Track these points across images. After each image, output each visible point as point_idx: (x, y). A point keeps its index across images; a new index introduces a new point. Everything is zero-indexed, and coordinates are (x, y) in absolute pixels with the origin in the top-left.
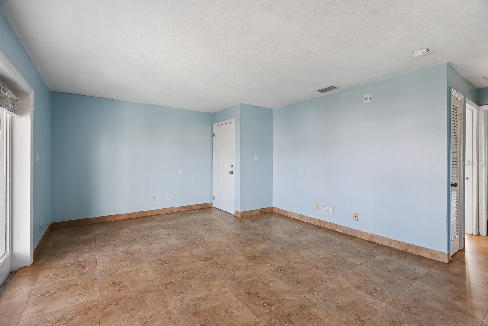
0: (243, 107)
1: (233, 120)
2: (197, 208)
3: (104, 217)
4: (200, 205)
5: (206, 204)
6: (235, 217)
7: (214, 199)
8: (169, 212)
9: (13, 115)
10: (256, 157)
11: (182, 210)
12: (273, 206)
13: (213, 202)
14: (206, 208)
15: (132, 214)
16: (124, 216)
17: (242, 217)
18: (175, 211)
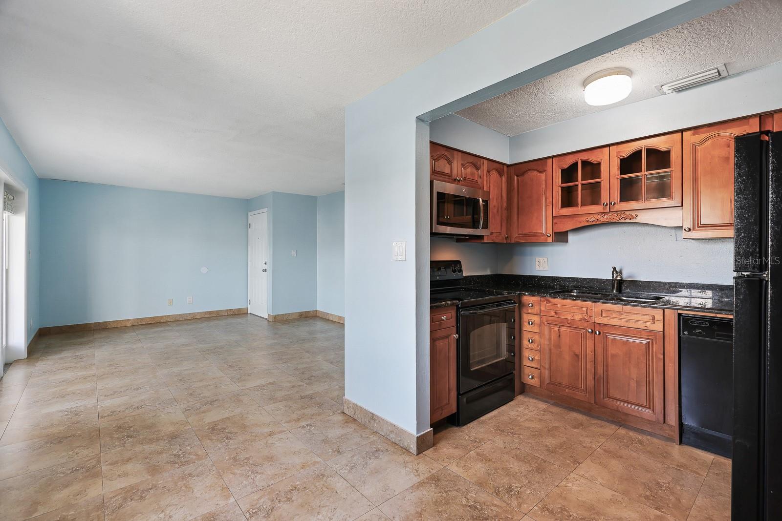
0: (276, 195)
1: (266, 210)
2: (227, 314)
3: (105, 322)
4: (231, 310)
5: (239, 310)
6: (268, 321)
7: (250, 304)
8: (189, 318)
9: (10, 214)
10: (294, 253)
11: (206, 316)
12: (317, 309)
13: (249, 306)
14: (240, 313)
15: (141, 320)
16: (130, 322)
17: (275, 321)
18: (198, 317)
